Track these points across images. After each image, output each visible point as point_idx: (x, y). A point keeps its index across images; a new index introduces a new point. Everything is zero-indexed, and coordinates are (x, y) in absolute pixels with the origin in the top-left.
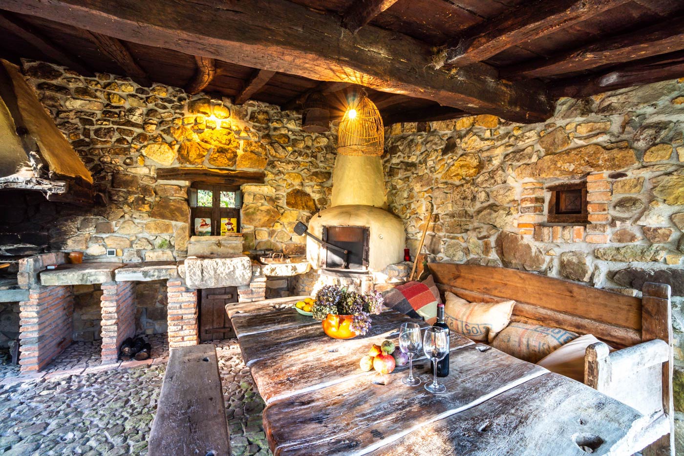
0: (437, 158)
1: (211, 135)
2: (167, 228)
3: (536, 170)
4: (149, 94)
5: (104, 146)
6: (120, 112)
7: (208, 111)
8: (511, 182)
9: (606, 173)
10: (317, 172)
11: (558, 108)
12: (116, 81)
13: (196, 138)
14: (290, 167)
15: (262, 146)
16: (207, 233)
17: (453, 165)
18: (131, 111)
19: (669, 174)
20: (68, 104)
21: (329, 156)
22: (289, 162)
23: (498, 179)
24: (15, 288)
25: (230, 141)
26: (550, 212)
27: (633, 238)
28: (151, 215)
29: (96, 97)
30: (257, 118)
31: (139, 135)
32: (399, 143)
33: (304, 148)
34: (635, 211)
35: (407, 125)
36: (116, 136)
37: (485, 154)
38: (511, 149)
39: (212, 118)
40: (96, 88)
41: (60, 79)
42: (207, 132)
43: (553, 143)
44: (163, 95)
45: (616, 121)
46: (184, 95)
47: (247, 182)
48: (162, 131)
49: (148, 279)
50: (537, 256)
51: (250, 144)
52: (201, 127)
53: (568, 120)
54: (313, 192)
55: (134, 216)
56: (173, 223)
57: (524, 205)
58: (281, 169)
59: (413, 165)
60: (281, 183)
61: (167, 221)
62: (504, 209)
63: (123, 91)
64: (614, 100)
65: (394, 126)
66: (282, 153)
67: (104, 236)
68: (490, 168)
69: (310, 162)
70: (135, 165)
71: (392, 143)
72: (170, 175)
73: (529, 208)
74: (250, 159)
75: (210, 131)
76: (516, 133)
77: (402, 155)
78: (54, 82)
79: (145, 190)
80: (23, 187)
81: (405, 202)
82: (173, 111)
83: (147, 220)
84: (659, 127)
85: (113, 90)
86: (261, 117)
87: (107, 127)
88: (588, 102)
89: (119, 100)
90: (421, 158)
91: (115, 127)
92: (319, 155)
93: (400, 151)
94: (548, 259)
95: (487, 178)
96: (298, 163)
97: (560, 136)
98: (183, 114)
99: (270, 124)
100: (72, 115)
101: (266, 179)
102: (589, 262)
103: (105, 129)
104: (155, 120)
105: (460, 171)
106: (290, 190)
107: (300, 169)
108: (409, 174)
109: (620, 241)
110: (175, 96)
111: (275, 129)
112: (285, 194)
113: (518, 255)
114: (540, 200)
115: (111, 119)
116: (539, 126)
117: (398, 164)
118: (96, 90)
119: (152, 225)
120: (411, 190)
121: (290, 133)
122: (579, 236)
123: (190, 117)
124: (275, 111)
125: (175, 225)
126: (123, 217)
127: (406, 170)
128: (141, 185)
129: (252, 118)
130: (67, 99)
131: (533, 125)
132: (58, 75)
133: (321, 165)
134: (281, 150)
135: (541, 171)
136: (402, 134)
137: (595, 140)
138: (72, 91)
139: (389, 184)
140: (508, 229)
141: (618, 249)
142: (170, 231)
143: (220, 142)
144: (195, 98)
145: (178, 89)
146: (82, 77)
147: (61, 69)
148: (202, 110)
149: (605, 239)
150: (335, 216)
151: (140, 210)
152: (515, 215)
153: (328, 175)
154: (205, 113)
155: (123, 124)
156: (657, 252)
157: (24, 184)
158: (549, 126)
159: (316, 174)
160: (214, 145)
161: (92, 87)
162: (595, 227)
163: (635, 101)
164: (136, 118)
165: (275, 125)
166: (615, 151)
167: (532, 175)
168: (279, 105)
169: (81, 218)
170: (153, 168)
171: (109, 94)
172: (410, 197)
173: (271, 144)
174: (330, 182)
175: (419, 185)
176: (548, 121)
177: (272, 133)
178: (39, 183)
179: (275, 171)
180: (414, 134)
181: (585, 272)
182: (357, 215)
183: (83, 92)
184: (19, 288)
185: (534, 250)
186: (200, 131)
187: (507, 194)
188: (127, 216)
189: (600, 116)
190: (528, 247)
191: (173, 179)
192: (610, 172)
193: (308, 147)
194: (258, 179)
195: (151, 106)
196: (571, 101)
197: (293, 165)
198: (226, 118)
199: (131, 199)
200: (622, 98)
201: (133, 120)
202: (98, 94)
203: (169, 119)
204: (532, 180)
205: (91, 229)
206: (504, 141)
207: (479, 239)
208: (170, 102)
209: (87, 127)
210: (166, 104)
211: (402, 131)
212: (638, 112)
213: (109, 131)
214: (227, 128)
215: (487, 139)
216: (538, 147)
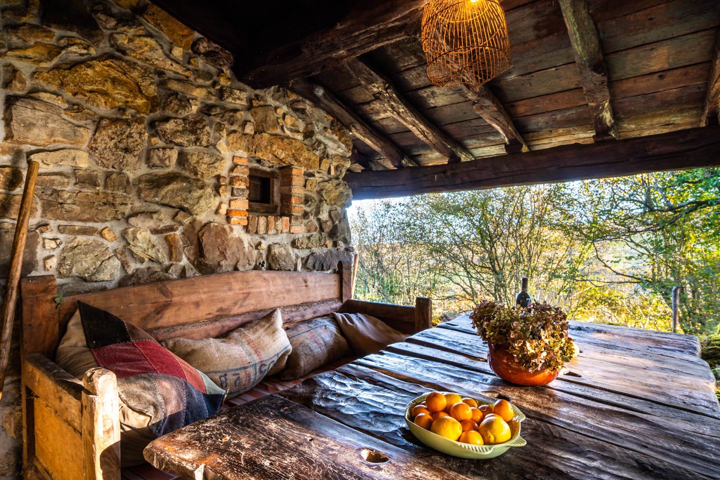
3: (252, 145)
8: (222, 145)
23: (203, 138)
27: (316, 229)
34: (313, 207)
45: (301, 126)
50: (251, 252)
53: (277, 103)
57: (237, 185)
76: (223, 82)
94: (256, 254)
95: (180, 128)
97: (271, 116)
109: (309, 231)
113: (228, 253)
116: (250, 92)
122: (286, 227)
131: (243, 85)
140: (202, 218)
141: (308, 238)
149: (301, 230)
152: (224, 197)
156: (325, 239)
158: (258, 97)
162: (297, 218)
163: (317, 117)
166: (311, 153)
176: (258, 92)
185: (246, 245)
187: (216, 165)
189: (295, 114)
190: (240, 241)
192: (305, 169)
206: (205, 83)
207: (155, 232)
215: (176, 62)
216: (250, 116)
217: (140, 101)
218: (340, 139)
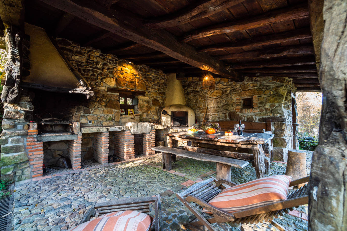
0: (207, 90)
1: (127, 76)
2: (111, 112)
3: (240, 95)
4: (105, 57)
5: (87, 77)
6: (93, 63)
7: (125, 66)
8: (233, 97)
9: (257, 96)
10: (161, 92)
11: (245, 79)
12: (93, 50)
13: (121, 76)
14: (153, 90)
15: (144, 81)
16: (124, 115)
17: (213, 92)
18: (97, 63)
19: (269, 96)
20: (73, 57)
21: (165, 87)
22: (152, 88)
23: (229, 97)
24: (73, 134)
25: (133, 78)
26: (243, 105)
27: (263, 111)
28: (106, 106)
29: (84, 56)
30: (142, 70)
31: (101, 73)
32: (191, 84)
33: (157, 83)
34: (263, 105)
35: (195, 78)
36: (91, 73)
37: (225, 89)
38: (232, 89)
39: (127, 69)
40: (85, 52)
41: (70, 46)
42: (125, 74)
43: (244, 88)
44: (110, 58)
45: (258, 84)
46: (117, 58)
47: (140, 95)
48: (109, 72)
49: (120, 130)
50: (241, 117)
51: (140, 80)
52: (124, 72)
53: (248, 82)
54: (160, 100)
55: (99, 107)
56: (113, 110)
57: (237, 104)
58: (150, 90)
59: (197, 91)
60: (150, 96)
61: (111, 109)
62: (231, 105)
63: (95, 54)
64: (258, 79)
65: (189, 78)
66: (150, 85)
67: (86, 115)
68: (226, 93)
69: (159, 88)
70: (99, 86)
71: (188, 84)
72: (113, 91)
73: (238, 104)
74: (141, 86)
75: (126, 74)
76: (234, 84)
77: (193, 88)
78: (67, 47)
79: (103, 96)
80: (79, 93)
81: (194, 104)
82: (113, 65)
83: (104, 108)
84: (267, 86)
85: (92, 54)
86: (144, 70)
87: (88, 68)
88: (252, 79)
89: (94, 58)
90: (201, 89)
91: (91, 69)
92: (161, 86)
93: (192, 86)
94: (244, 117)
95: (225, 96)
96: (155, 88)
97: (246, 86)
98: (117, 66)
99: (146, 73)
100: (74, 62)
101: (145, 94)
102: (254, 117)
103: (88, 69)
104: (106, 68)
105: (216, 94)
106: (153, 99)
107: (155, 91)
108: (195, 94)
109: (260, 111)
110: (114, 59)
111: (148, 75)
112: (151, 100)
113: (236, 117)
114: (241, 102)
115: (90, 65)
116: (240, 83)
117: (191, 91)
118: (85, 53)
119: (106, 111)
120: (197, 100)
121: (153, 77)
122: (251, 111)
123: (119, 68)
124: (148, 68)
125: (114, 111)
126: (95, 107)
127: (195, 93)
128: (102, 94)
129: (140, 70)
130: (72, 55)
131: (239, 83)
132: (69, 44)
133: (162, 90)
134: (150, 83)
135: (242, 95)
136: (192, 81)
137: (254, 88)
138: (74, 52)
139: (187, 98)
140: (232, 111)
141: (260, 113)
142: (112, 114)
143: (130, 79)
144: (121, 60)
145: (115, 56)
146: (79, 47)
147: (71, 42)
148: (124, 65)
149: (257, 111)
150: (175, 108)
151: (102, 105)
152: (234, 106)
153: (164, 94)
154: (124, 67)
155: (95, 68)
156: (268, 113)
157: (80, 91)
158: (243, 83)
159: (161, 93)
160: (128, 80)
161: (83, 51)
162: (255, 109)
163: (262, 80)
164: (100, 66)
165: (148, 73)
166: (259, 91)
167: (239, 96)
168: (149, 66)
169: (76, 107)
170: (106, 87)
171: (90, 55)
172: (197, 102)
173: (147, 80)
174: (165, 96)
175: (200, 98)
176: (243, 82)
177: (146, 76)
178: (85, 91)
179: (148, 91)
180: (197, 81)
181: (253, 119)
182: (183, 108)
183: (79, 53)
184: (74, 134)
185: (240, 116)
186: (123, 74)
187: (232, 101)
188: (96, 107)
189: (255, 82)
190: (238, 115)
191: (114, 92)
192: (258, 95)
193: (158, 83)
194: (143, 94)
195: (105, 61)
196: (248, 78)
197: (154, 89)
198: (131, 69)
199: (98, 99)
200: (260, 79)
201: (98, 67)
202: (86, 55)
203: (111, 68)
204: (239, 97)
205: (82, 112)
206: (230, 86)
207: (223, 114)
208: (112, 61)
209: (80, 68)
210: (111, 61)
211: (193, 80)
212: (263, 82)
213: (89, 70)
214: (132, 73)
215: (225, 85)
216: (240, 88)
217: (220, 94)
218: (277, 81)
